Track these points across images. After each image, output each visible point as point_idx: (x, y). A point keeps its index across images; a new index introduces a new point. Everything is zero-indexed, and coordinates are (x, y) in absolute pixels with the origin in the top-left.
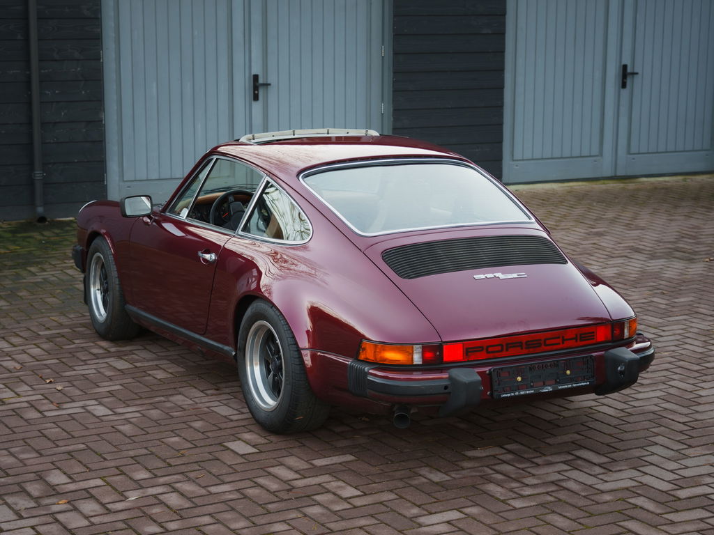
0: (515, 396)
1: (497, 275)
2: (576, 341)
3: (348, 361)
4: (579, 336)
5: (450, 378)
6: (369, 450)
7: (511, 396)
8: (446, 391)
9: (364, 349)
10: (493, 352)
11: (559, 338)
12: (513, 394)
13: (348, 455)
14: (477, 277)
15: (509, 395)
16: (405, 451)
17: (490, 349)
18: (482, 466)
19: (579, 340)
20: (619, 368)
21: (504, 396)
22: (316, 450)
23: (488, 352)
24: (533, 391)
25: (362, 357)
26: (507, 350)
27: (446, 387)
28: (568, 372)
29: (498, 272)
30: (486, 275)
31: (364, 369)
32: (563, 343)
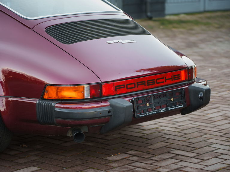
0: (147, 116)
1: (120, 41)
2: (172, 80)
3: (37, 101)
4: (173, 77)
5: (111, 105)
6: (43, 163)
7: (145, 116)
8: (110, 114)
9: (47, 91)
10: (130, 88)
11: (163, 78)
12: (145, 115)
13: (32, 167)
14: (109, 42)
15: (144, 115)
16: (68, 161)
17: (129, 86)
18: (124, 165)
19: (173, 79)
20: (200, 95)
21: (142, 116)
22: (8, 166)
23: (127, 88)
24: (156, 112)
25: (46, 97)
26: (137, 87)
27: (109, 112)
28: (172, 99)
29: (119, 39)
30: (114, 41)
31: (51, 104)
32: (166, 82)
